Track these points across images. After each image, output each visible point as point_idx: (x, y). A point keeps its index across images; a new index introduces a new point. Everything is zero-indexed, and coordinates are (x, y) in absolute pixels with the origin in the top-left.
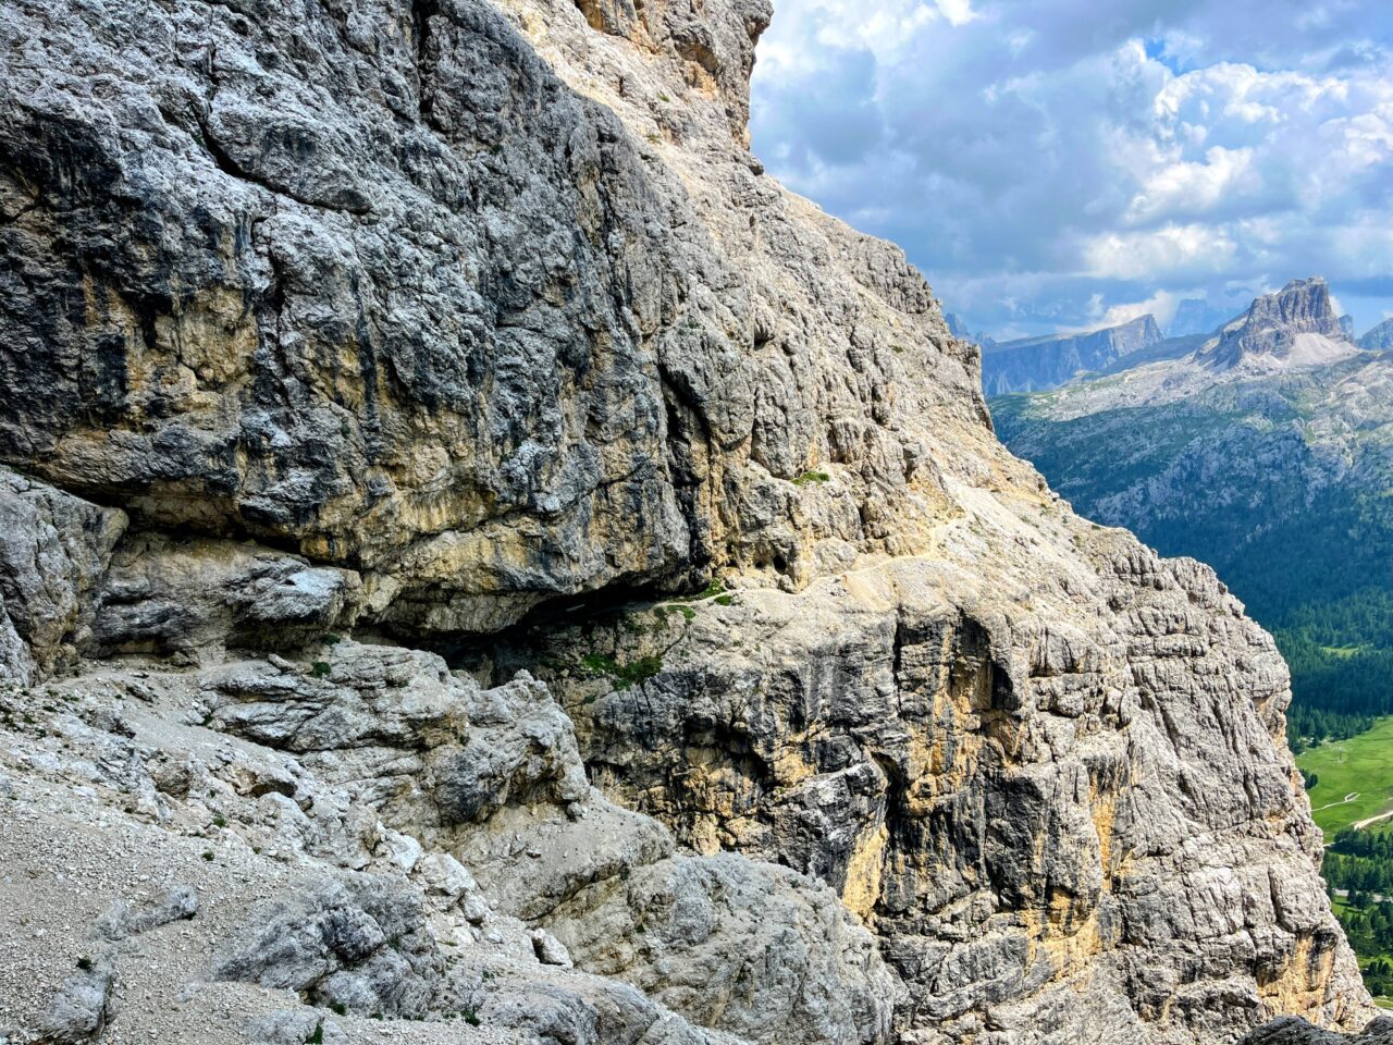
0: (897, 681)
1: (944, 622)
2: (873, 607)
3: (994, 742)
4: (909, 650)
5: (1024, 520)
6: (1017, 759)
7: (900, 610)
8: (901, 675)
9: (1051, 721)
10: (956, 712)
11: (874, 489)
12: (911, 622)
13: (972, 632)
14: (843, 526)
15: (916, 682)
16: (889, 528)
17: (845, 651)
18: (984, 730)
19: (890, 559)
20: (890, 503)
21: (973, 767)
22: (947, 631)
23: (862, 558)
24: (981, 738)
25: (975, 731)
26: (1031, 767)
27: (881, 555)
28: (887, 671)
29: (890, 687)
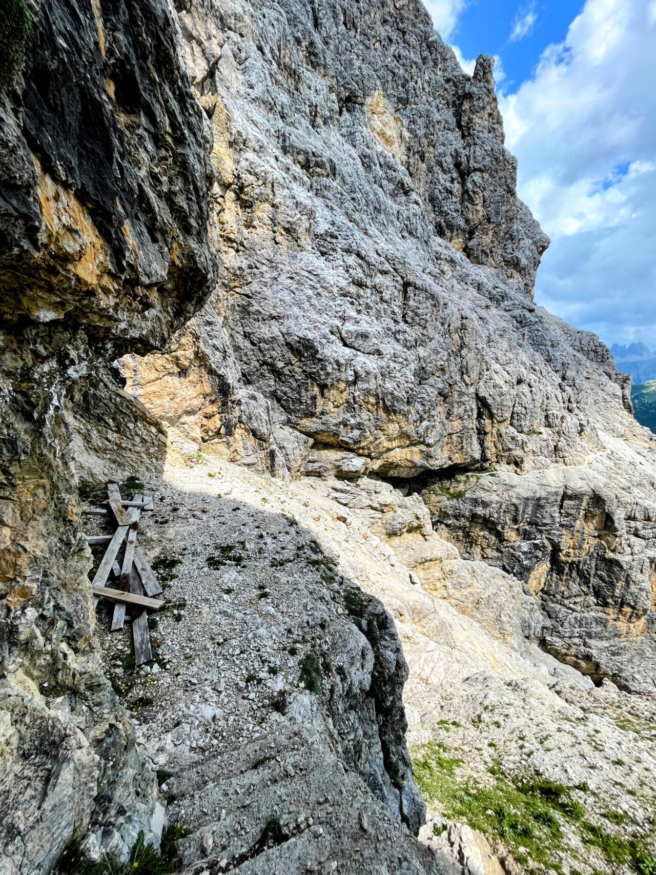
0: (560, 513)
1: (585, 494)
2: (553, 484)
3: (603, 542)
4: (567, 503)
5: (639, 453)
6: (613, 551)
7: (566, 488)
8: (562, 511)
9: (633, 539)
10: (586, 528)
11: (562, 439)
12: (569, 492)
13: (597, 500)
14: (546, 452)
15: (568, 515)
16: (567, 455)
17: (539, 499)
18: (599, 537)
19: (564, 467)
20: (568, 445)
21: (592, 550)
22: (586, 498)
23: (552, 465)
24: (597, 540)
25: (595, 537)
26: (620, 555)
27: (561, 464)
28: (557, 509)
29: (557, 515)
